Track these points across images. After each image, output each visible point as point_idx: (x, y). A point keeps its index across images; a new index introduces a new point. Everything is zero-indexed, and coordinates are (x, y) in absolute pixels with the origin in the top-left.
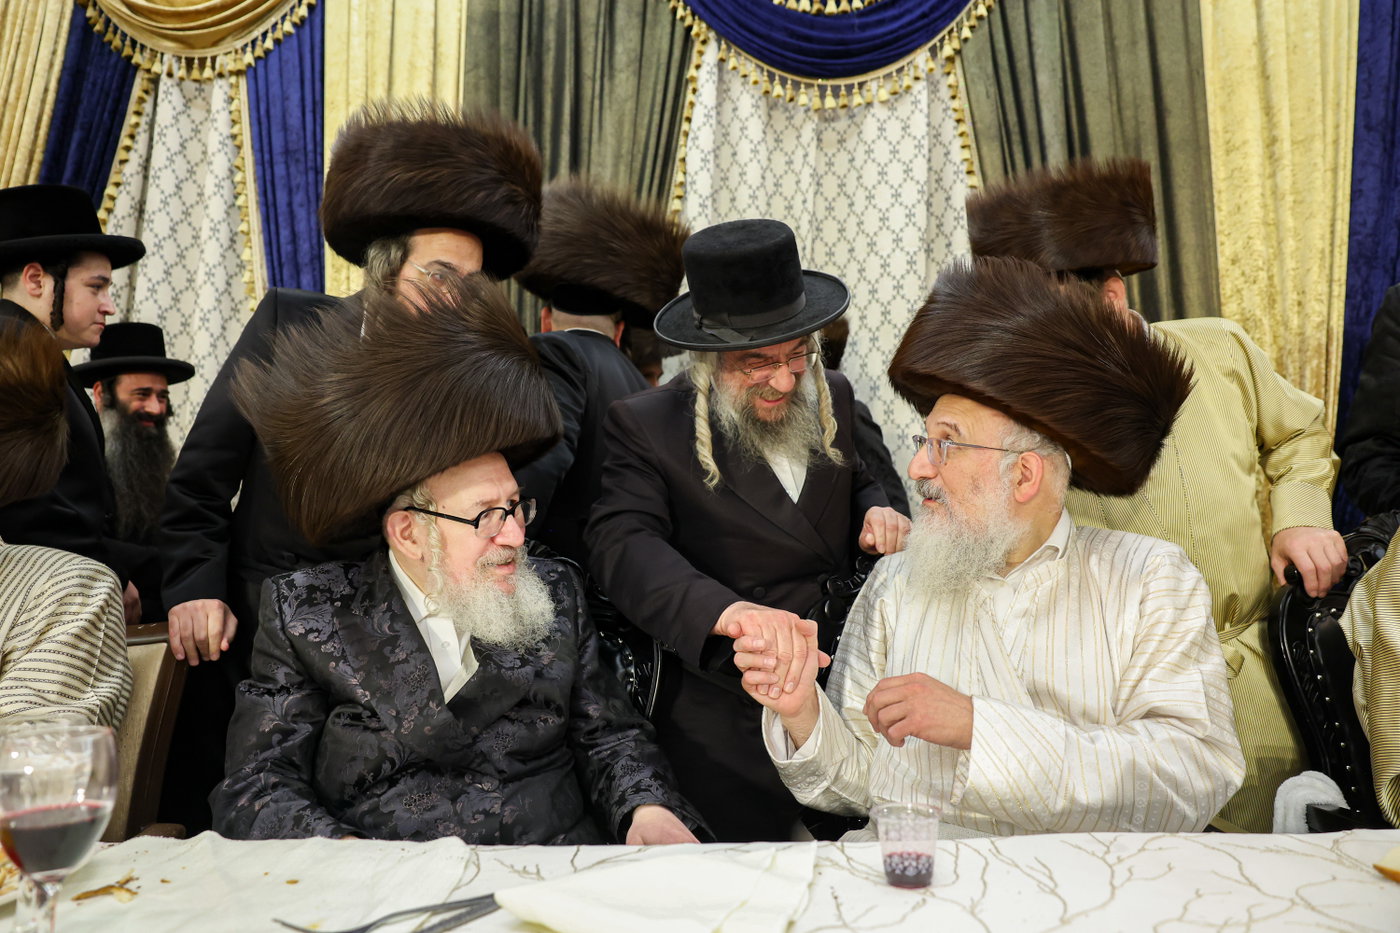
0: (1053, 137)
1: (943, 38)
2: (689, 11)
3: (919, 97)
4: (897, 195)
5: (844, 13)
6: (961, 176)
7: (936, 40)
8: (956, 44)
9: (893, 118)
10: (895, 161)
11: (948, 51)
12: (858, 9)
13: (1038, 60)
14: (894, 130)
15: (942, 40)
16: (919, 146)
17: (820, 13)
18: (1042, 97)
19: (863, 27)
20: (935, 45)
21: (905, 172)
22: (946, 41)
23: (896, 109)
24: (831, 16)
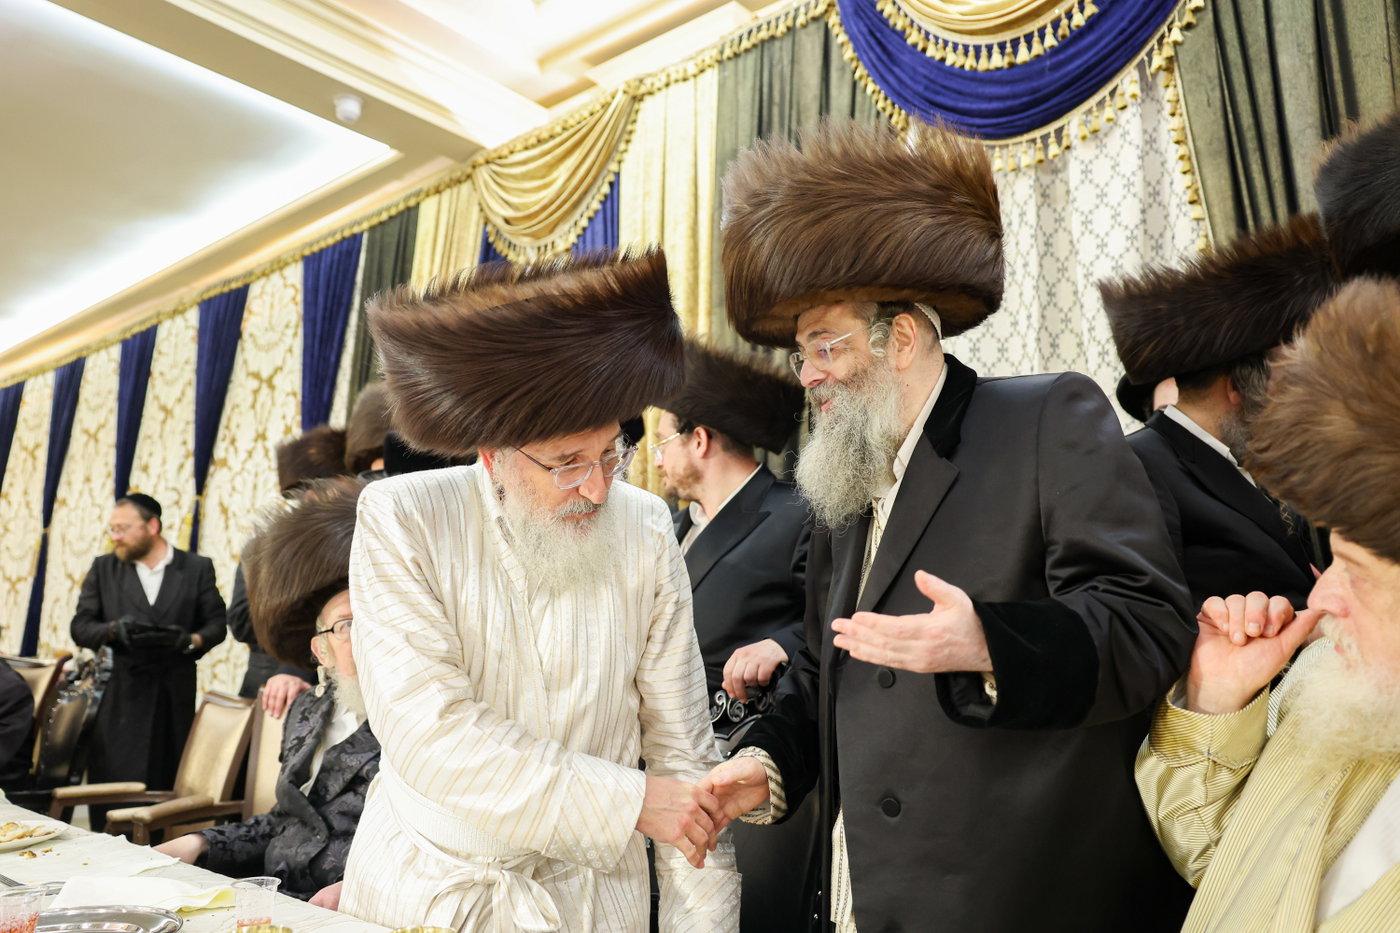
0: (1302, 132)
1: (1152, 49)
2: (889, 102)
3: (1127, 127)
4: (1103, 246)
5: (1038, 56)
6: (1184, 209)
7: (1143, 55)
8: (1168, 51)
9: (1102, 156)
10: (1102, 206)
11: (1158, 60)
12: (1052, 47)
13: (1279, 38)
14: (1101, 170)
15: (1150, 54)
16: (1129, 185)
17: (1012, 65)
18: (1285, 85)
19: (1055, 67)
20: (1143, 61)
21: (1113, 217)
22: (1155, 52)
23: (1105, 146)
24: (1025, 64)
